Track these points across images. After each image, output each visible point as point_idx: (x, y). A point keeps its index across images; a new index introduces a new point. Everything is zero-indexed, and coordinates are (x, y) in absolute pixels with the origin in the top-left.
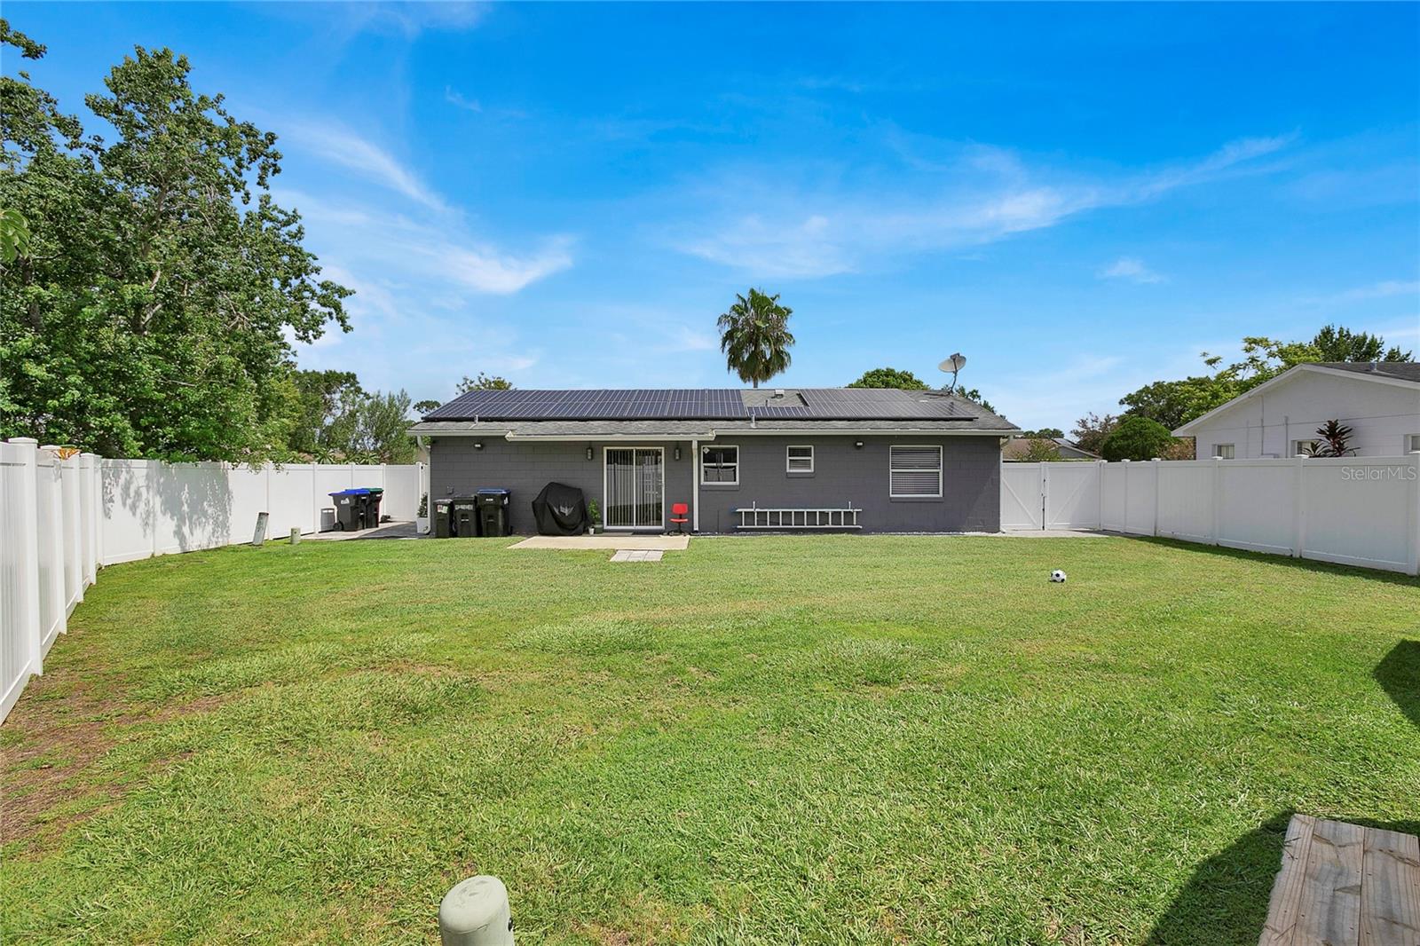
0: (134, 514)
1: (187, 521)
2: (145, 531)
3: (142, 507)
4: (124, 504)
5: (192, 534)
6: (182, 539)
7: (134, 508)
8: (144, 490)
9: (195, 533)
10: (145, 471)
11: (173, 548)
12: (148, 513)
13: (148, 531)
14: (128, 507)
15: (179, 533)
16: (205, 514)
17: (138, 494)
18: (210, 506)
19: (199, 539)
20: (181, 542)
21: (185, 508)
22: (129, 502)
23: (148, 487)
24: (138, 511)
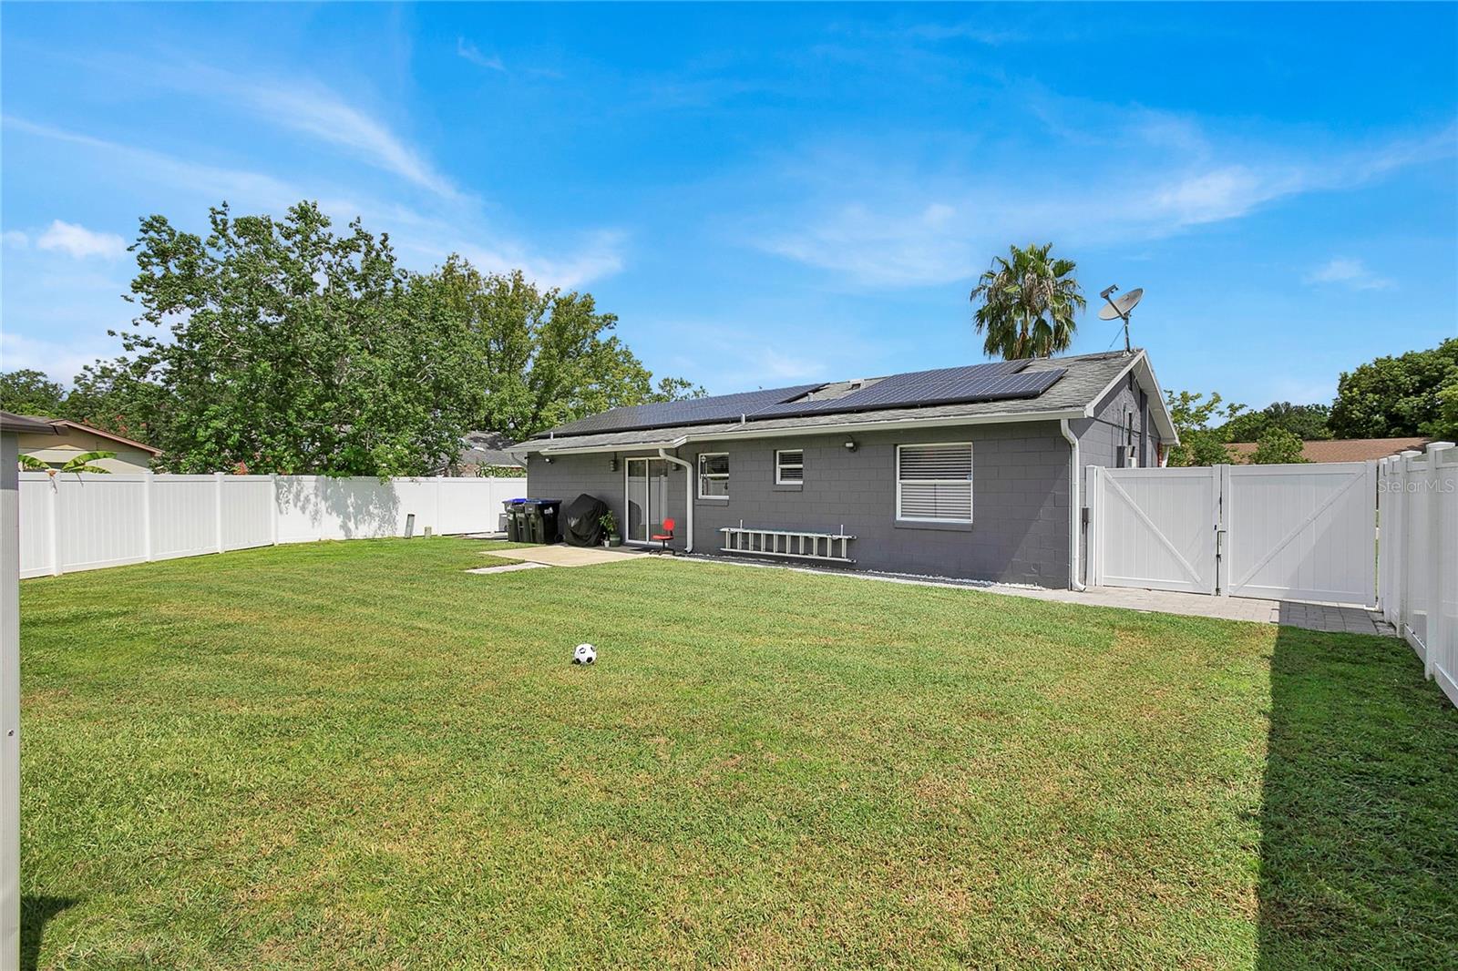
0: (304, 513)
1: (352, 518)
2: (313, 523)
3: (311, 507)
4: (295, 506)
5: (357, 528)
6: (347, 531)
7: (303, 509)
8: (312, 498)
9: (359, 528)
10: (313, 484)
11: (340, 536)
12: (317, 512)
13: (316, 524)
14: (298, 508)
15: (344, 527)
16: (370, 514)
17: (307, 499)
18: (376, 508)
19: (364, 531)
20: (346, 532)
21: (351, 509)
22: (300, 504)
23: (316, 496)
24: (307, 512)
